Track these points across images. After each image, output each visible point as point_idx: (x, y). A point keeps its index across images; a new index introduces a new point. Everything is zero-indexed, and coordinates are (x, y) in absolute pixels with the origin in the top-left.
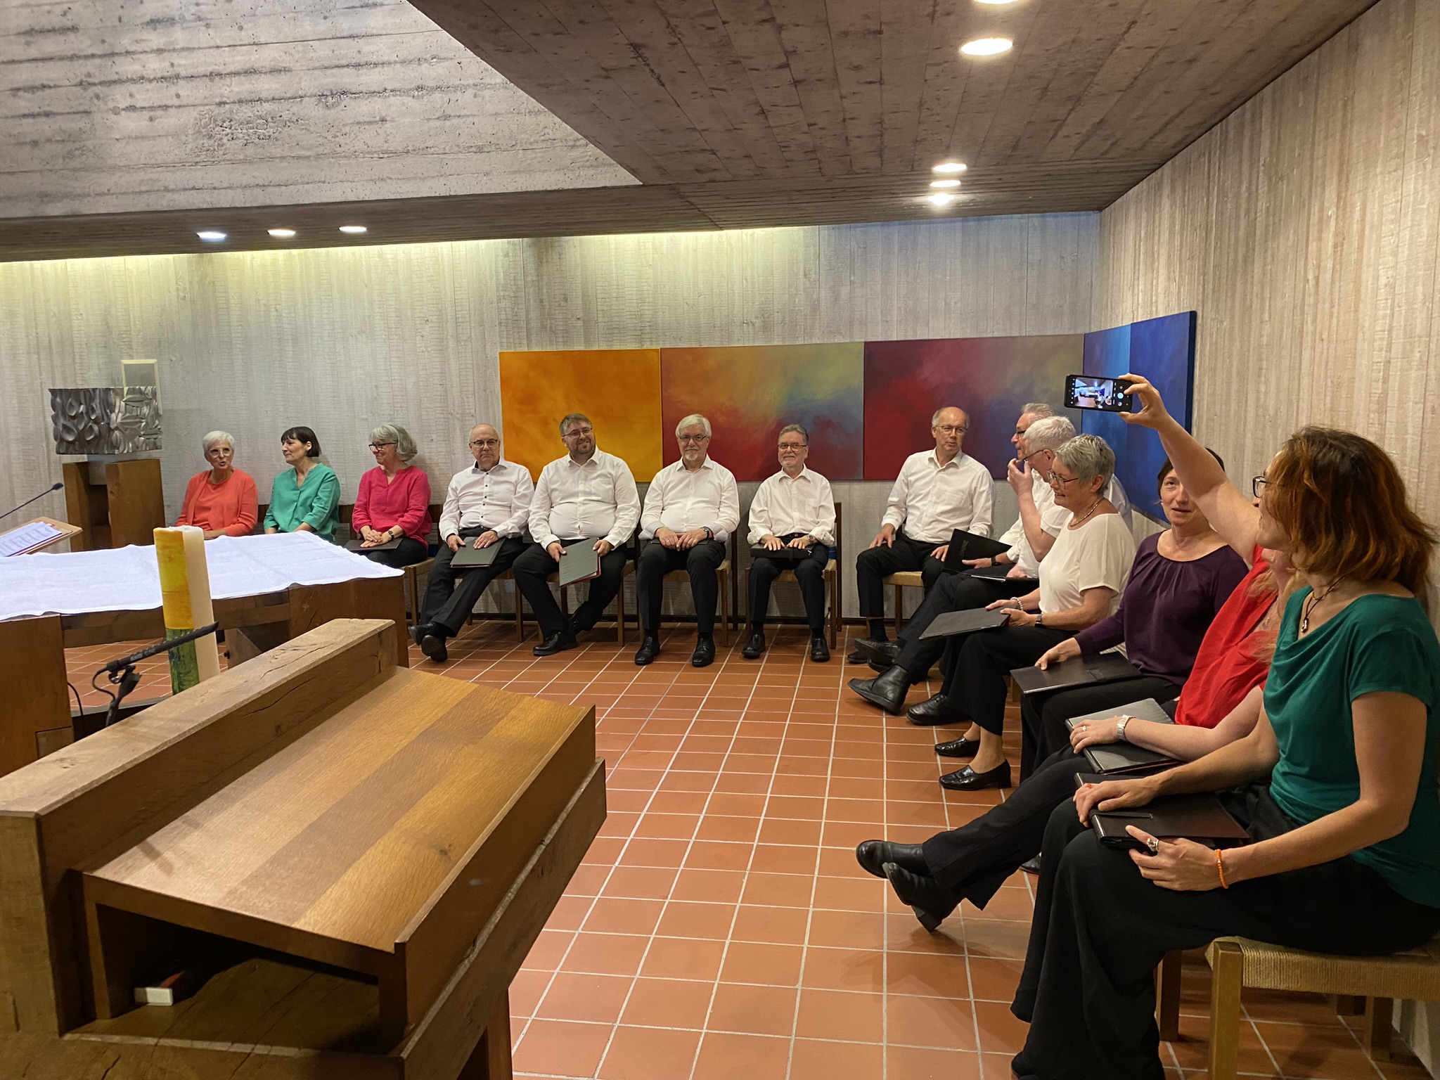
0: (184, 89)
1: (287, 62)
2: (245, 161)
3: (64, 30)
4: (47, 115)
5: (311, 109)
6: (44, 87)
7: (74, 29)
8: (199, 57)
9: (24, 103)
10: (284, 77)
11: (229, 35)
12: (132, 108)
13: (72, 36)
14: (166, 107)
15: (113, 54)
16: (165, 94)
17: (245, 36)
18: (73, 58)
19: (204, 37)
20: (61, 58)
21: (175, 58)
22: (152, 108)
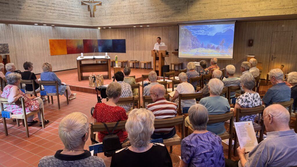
0: (56, 11)
1: (66, 10)
2: (62, 20)
3: (43, 2)
4: (41, 11)
5: (68, 15)
6: (40, 8)
7: (44, 2)
8: (57, 8)
9: (38, 9)
10: (65, 12)
11: (60, 7)
12: (50, 12)
13: (44, 3)
14: (54, 13)
15: (48, 6)
16: (54, 11)
17: (62, 7)
18: (44, 5)
19: (58, 6)
20: (42, 5)
21: (55, 8)
22: (53, 13)
